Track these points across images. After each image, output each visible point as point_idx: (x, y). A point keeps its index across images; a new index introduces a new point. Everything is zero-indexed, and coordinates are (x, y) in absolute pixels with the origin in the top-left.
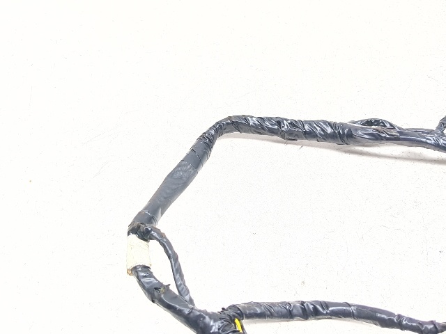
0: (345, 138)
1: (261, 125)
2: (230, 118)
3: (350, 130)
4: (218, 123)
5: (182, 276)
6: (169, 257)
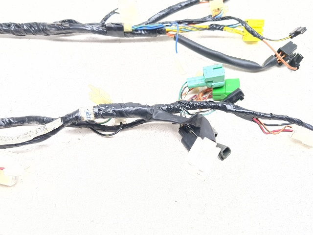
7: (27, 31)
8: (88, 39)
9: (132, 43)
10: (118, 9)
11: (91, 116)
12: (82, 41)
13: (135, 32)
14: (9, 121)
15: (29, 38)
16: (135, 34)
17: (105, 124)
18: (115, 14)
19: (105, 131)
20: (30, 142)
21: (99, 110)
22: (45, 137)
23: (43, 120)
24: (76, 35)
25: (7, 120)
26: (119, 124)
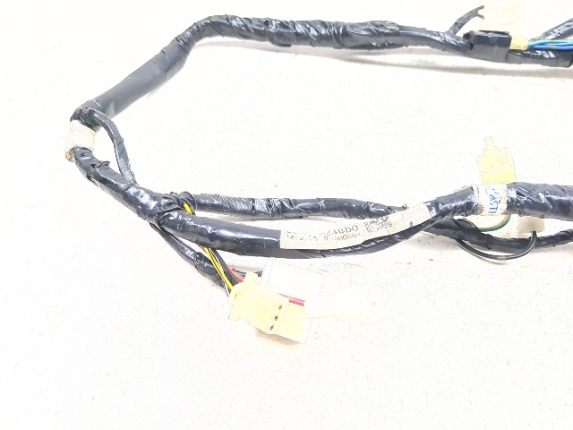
0: (341, 39)
1: (245, 26)
2: (209, 18)
3: (345, 28)
4: (195, 24)
5: (126, 159)
6: (112, 139)
7: (302, 38)
8: (414, 63)
9: (509, 78)
10: (482, 7)
11: (500, 206)
12: (404, 66)
13: (531, 54)
14: (282, 204)
15: (297, 53)
16: (528, 56)
17: (494, 234)
18: (477, 18)
19: (489, 249)
20: (354, 250)
21: (518, 193)
22: (386, 241)
23: (368, 208)
24: (389, 53)
25: (278, 204)
26: (530, 235)
